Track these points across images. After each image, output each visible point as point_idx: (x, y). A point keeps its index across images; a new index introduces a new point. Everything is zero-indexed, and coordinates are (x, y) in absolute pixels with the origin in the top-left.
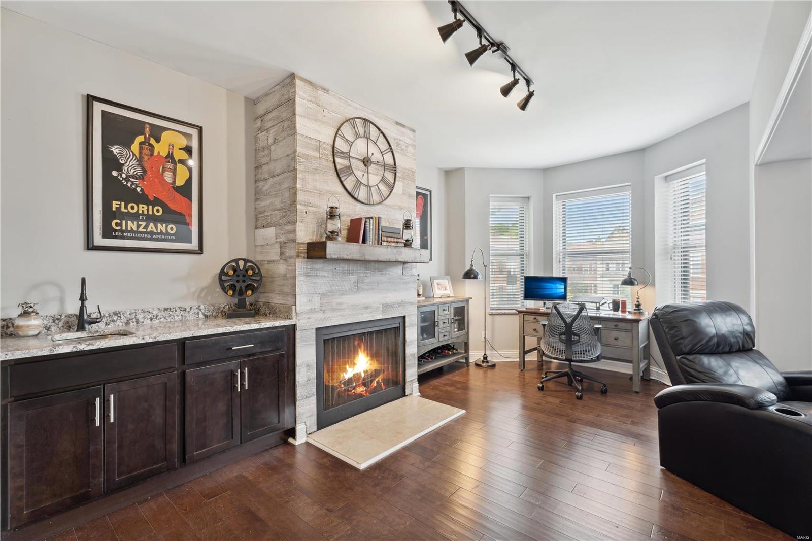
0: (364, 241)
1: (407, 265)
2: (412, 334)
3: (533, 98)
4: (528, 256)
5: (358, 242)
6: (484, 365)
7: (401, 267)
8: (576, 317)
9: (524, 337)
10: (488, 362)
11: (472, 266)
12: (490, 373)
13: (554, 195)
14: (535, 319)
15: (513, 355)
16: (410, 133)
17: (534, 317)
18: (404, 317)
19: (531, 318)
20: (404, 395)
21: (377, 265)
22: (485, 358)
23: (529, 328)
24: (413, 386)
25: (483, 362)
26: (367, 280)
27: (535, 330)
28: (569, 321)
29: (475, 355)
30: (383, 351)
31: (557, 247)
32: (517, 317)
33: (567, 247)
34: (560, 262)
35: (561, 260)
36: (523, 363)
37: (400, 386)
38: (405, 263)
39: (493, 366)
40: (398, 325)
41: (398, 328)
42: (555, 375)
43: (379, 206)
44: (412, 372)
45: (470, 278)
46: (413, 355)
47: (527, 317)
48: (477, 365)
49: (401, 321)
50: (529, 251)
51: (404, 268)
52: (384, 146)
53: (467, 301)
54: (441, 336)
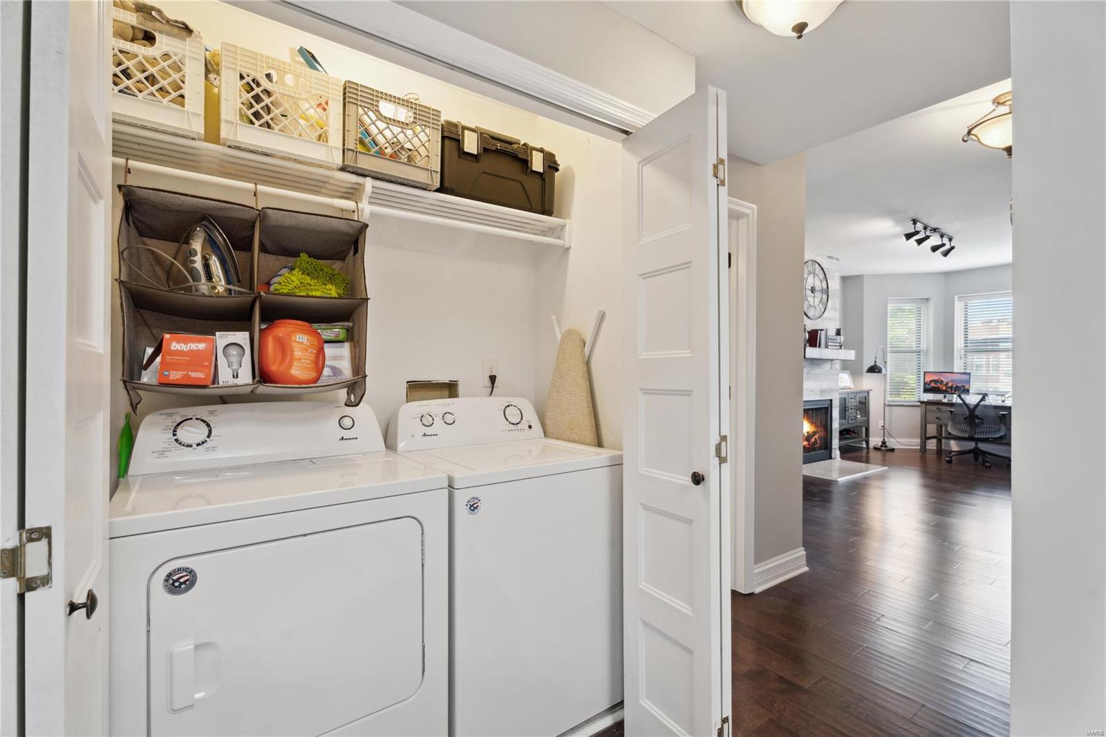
0: (819, 346)
1: (833, 362)
2: (836, 413)
3: (953, 250)
4: (927, 353)
5: (816, 346)
6: (883, 448)
7: (829, 363)
8: (978, 404)
9: (926, 425)
10: (886, 446)
11: (875, 362)
12: (888, 454)
13: (956, 297)
14: (938, 408)
15: (915, 443)
16: (836, 262)
17: (937, 407)
18: (831, 400)
19: (934, 408)
20: (831, 458)
21: (818, 362)
22: (884, 443)
23: (931, 417)
24: (836, 453)
25: (882, 446)
26: (812, 372)
27: (937, 418)
28: (972, 407)
29: (875, 441)
30: (819, 423)
31: (959, 343)
32: (919, 409)
33: (968, 345)
34: (961, 359)
35: (963, 357)
36: (923, 449)
37: (828, 451)
38: (832, 360)
39: (893, 450)
40: (827, 406)
41: (827, 408)
42: (955, 453)
43: (819, 320)
44: (836, 443)
45: (874, 372)
46: (836, 429)
47: (929, 407)
48: (876, 449)
49: (829, 402)
50: (927, 348)
51: (832, 364)
52: (821, 276)
53: (868, 392)
54: (850, 418)
